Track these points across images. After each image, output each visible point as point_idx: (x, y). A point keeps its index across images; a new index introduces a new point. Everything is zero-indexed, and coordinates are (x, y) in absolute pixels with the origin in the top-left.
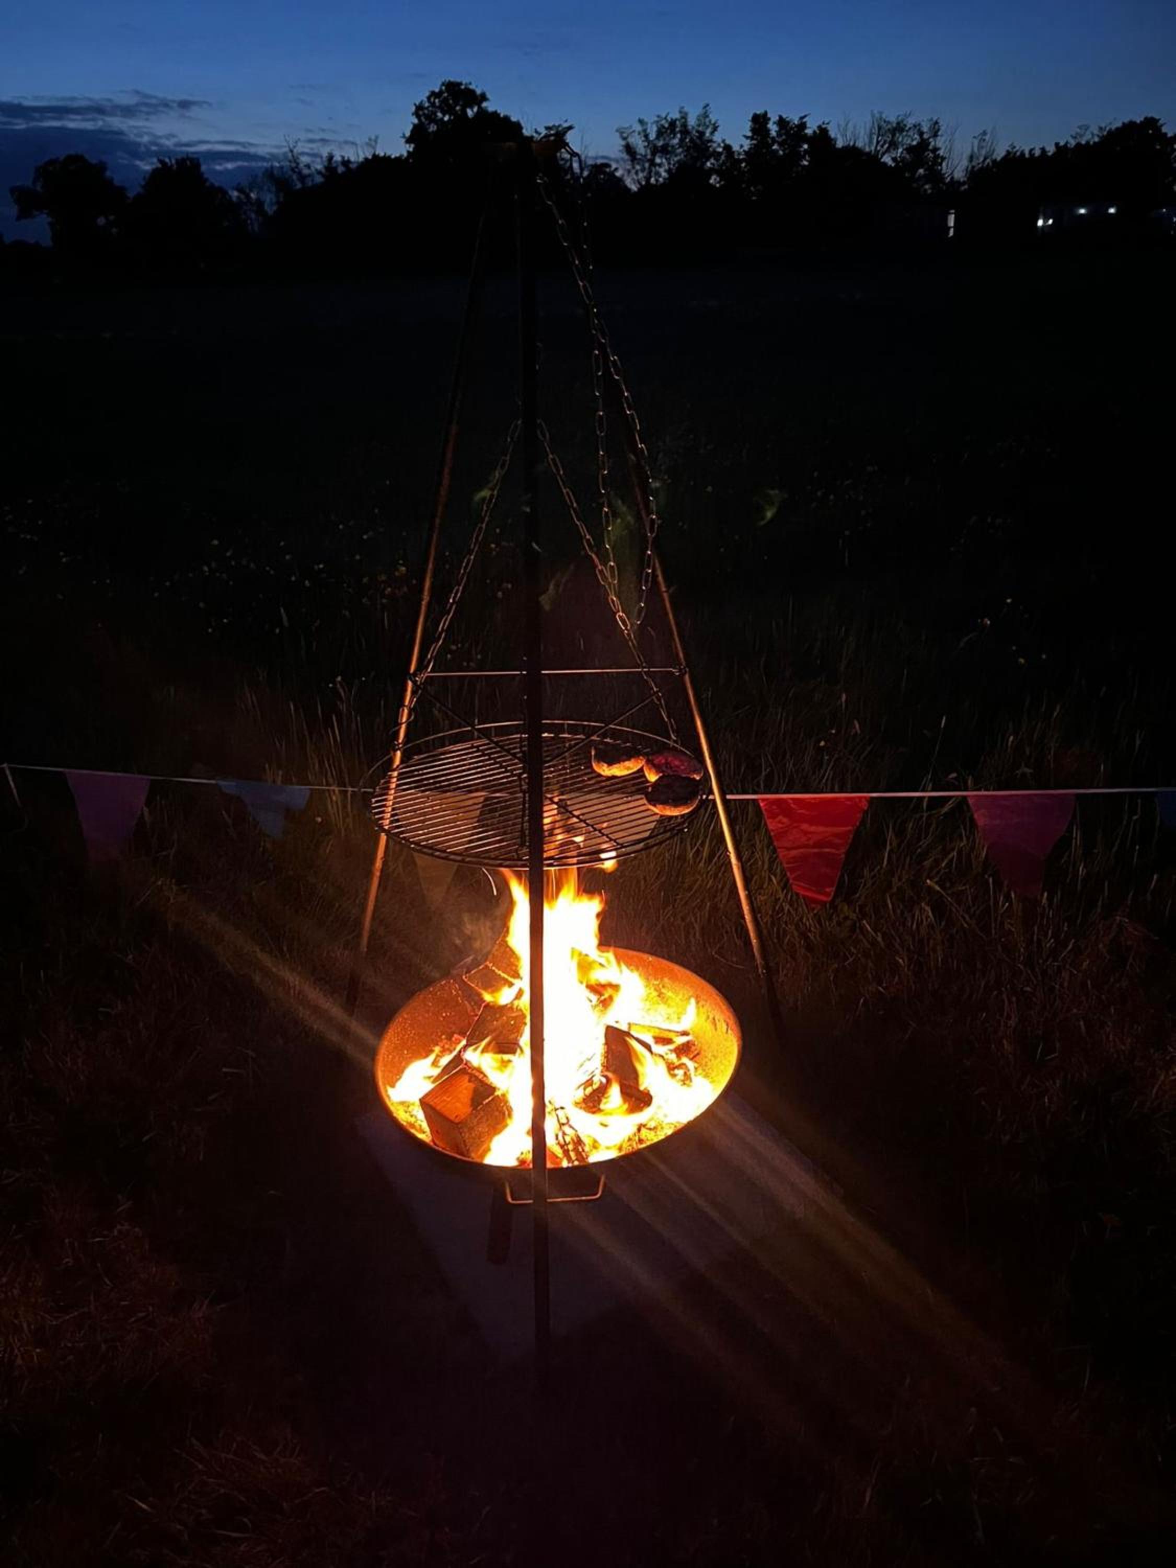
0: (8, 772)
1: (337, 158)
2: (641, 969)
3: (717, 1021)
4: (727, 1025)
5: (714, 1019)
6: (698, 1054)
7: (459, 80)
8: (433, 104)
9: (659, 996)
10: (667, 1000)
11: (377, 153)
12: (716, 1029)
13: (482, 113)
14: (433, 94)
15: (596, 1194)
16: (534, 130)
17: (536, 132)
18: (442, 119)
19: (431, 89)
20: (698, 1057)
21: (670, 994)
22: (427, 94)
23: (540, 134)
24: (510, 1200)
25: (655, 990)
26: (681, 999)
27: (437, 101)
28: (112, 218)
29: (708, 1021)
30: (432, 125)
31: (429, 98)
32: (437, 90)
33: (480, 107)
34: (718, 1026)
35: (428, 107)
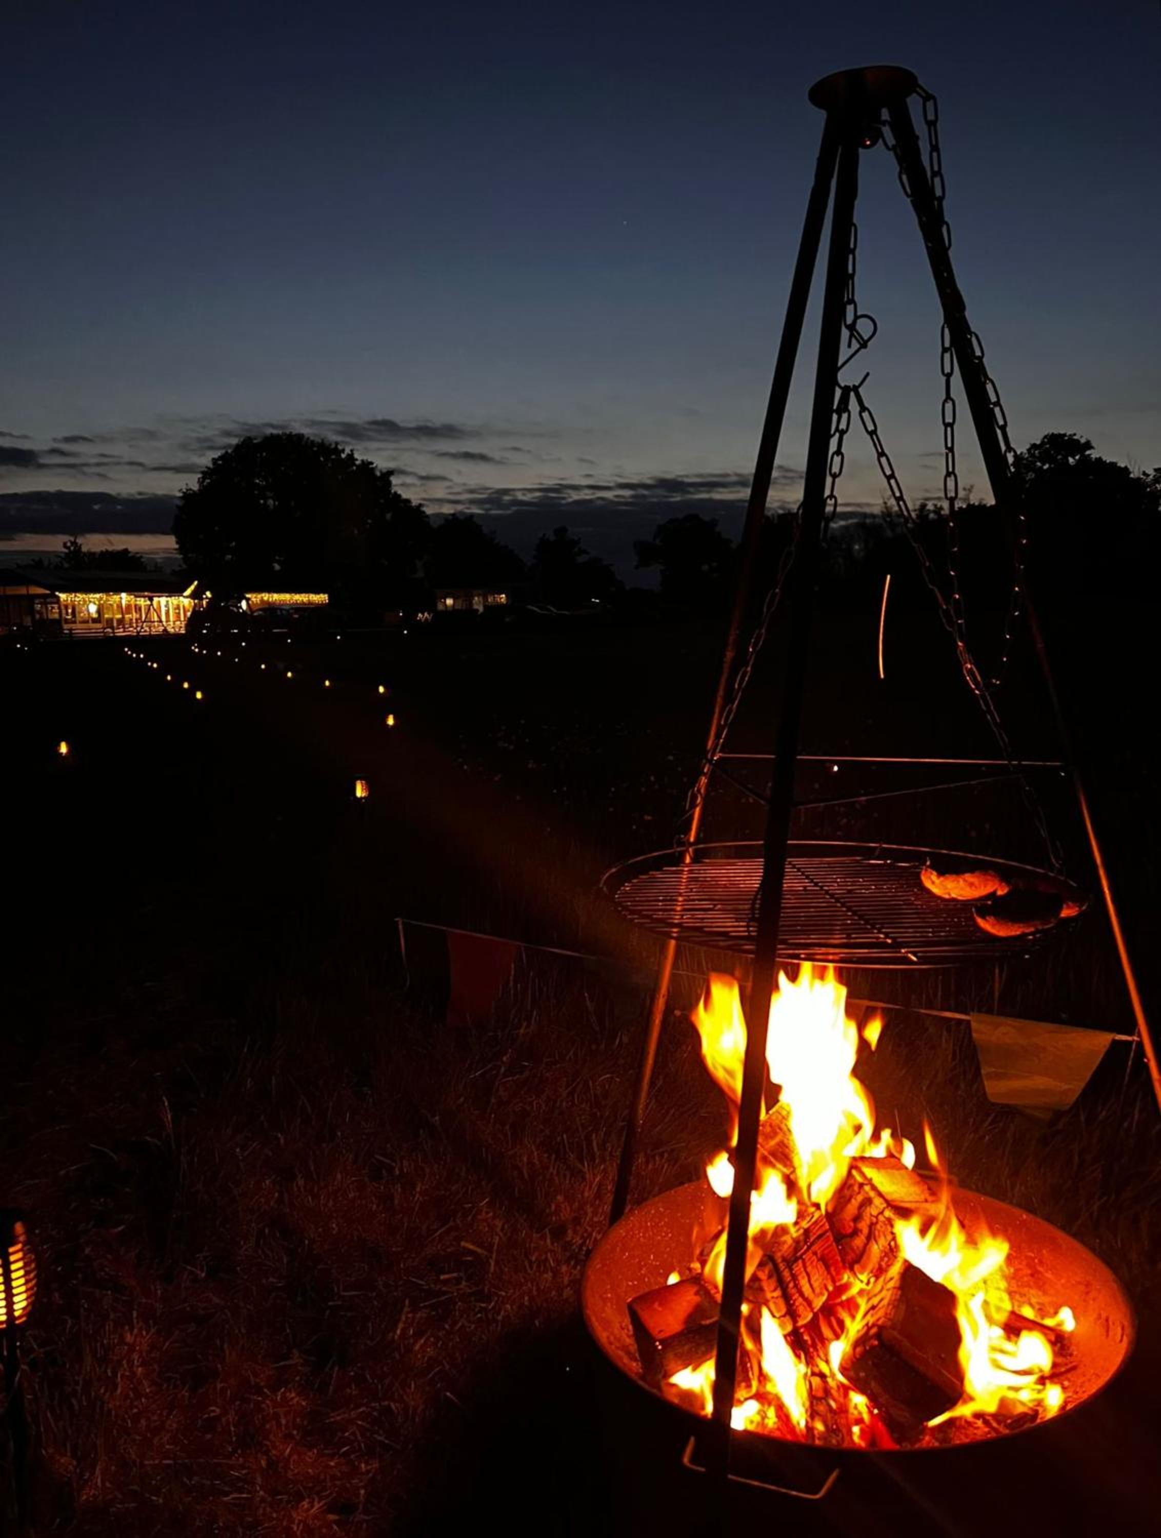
0: (401, 927)
1: (930, 506)
2: (1010, 1230)
3: (1111, 1323)
4: (1123, 1329)
5: (1107, 1320)
6: (1074, 1368)
7: (1062, 432)
8: (1033, 455)
9: (1032, 1275)
10: (1044, 1283)
11: (972, 503)
12: (1107, 1335)
13: (1086, 460)
14: (1034, 446)
15: (816, 1493)
16: (1141, 473)
17: (1144, 473)
18: (1041, 468)
19: (1033, 442)
20: (1073, 1372)
21: (1049, 1275)
22: (1028, 446)
23: (1148, 475)
24: (686, 1460)
25: (1029, 1266)
26: (1063, 1285)
27: (1037, 452)
28: (715, 564)
29: (1099, 1322)
30: (1030, 474)
31: (1029, 450)
32: (1038, 442)
33: (1083, 455)
34: (1111, 1333)
35: (1027, 458)
